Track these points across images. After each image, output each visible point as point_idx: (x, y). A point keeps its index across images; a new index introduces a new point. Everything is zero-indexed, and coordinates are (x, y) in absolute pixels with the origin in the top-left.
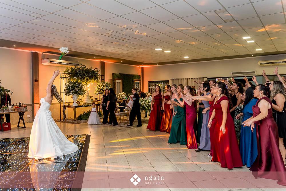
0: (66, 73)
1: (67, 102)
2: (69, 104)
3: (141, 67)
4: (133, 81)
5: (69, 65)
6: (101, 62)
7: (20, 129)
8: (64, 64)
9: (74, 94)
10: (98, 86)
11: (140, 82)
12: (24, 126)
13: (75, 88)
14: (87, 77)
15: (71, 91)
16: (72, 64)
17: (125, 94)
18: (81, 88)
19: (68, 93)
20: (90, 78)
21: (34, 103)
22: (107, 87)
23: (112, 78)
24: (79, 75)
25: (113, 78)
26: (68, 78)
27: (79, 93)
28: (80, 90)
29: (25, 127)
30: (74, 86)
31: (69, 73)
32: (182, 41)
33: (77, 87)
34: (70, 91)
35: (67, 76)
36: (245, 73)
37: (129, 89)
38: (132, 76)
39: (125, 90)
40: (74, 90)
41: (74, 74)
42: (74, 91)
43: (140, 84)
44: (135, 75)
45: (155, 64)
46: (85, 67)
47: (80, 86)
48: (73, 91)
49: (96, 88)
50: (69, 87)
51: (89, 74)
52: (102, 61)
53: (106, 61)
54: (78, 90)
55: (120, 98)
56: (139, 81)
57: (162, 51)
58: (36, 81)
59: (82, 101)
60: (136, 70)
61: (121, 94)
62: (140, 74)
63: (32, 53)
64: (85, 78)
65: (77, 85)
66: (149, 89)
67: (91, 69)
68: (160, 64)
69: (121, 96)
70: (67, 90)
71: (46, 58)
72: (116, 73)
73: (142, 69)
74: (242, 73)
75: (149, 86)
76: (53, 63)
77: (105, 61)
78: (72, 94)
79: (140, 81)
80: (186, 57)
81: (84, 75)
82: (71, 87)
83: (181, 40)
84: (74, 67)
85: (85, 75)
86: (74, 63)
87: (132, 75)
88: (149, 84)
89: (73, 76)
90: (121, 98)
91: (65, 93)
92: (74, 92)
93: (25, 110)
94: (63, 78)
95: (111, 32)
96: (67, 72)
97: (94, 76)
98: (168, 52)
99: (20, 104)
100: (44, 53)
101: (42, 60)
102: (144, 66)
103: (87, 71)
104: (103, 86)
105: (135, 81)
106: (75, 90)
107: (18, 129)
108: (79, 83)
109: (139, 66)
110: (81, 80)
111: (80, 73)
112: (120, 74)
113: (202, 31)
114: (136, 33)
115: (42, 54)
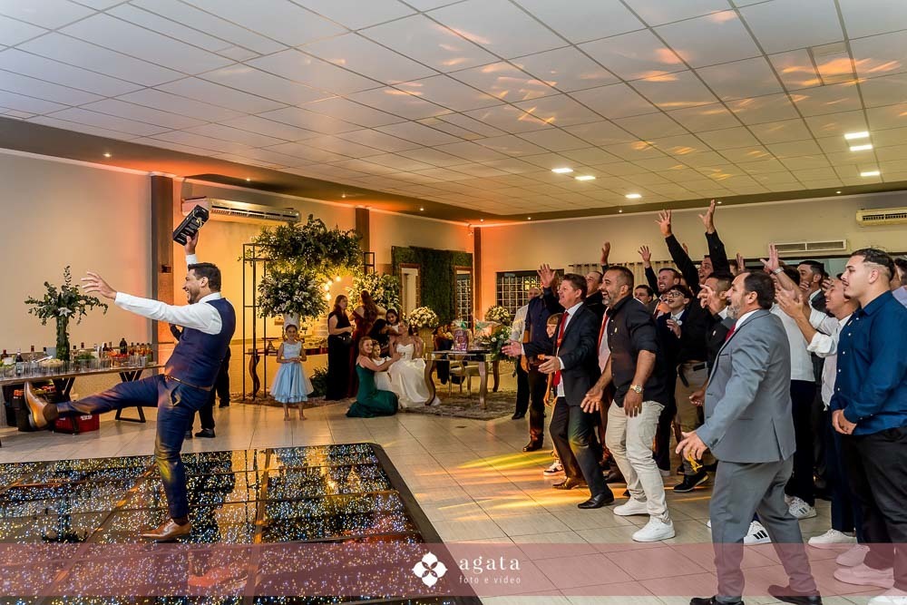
0: (263, 245)
1: (265, 339)
2: (270, 344)
3: (473, 226)
4: (452, 272)
5: (267, 218)
6: (358, 211)
7: (124, 428)
8: (254, 215)
9: (291, 311)
10: (356, 286)
11: (472, 273)
12: (139, 418)
13: (297, 293)
14: (325, 257)
15: (282, 302)
16: (274, 216)
17: (431, 314)
18: (313, 293)
19: (273, 309)
20: (336, 259)
21: (160, 341)
22: (387, 289)
23: (390, 262)
24: (305, 250)
25: (394, 262)
26: (267, 259)
27: (306, 309)
28: (310, 299)
29: (143, 420)
30: (292, 286)
31: (272, 246)
32: (650, 145)
33: (301, 289)
34: (278, 302)
35: (263, 256)
36: (811, 246)
37: (440, 296)
38: (449, 255)
39: (427, 300)
40: (291, 298)
41: (288, 246)
42: (292, 301)
43: (472, 281)
44: (457, 252)
45: (522, 217)
46: (322, 225)
47: (309, 287)
48: (288, 302)
49: (352, 293)
50: (277, 290)
51: (334, 248)
52: (361, 206)
53: (375, 209)
54: (304, 299)
55: (416, 326)
56: (469, 272)
57: (571, 177)
58: (166, 269)
59: (308, 333)
60: (457, 238)
61: (421, 312)
62: (470, 250)
63: (154, 178)
64: (323, 262)
65: (301, 283)
66: (500, 296)
67: (336, 232)
68: (536, 216)
69: (420, 320)
70: (267, 298)
71: (194, 195)
72: (403, 246)
73: (477, 232)
74: (802, 246)
75: (499, 289)
76: (220, 213)
77: (369, 208)
78: (284, 312)
79: (471, 270)
80: (634, 197)
81: (318, 250)
82: (281, 289)
83: (650, 140)
84: (285, 224)
85: (322, 252)
86: (282, 214)
87: (448, 251)
88: (499, 282)
89: (286, 256)
90: (420, 325)
91: (260, 311)
92: (291, 307)
93: (144, 365)
94: (254, 260)
95: (448, 111)
96: (264, 241)
97: (346, 252)
98: (586, 178)
99: (123, 343)
100: (188, 180)
101: (182, 202)
102: (483, 225)
103: (327, 238)
104: (376, 288)
105: (459, 272)
106: (295, 299)
107: (118, 425)
108: (306, 277)
109: (467, 225)
110: (309, 266)
111: (307, 245)
112: (412, 248)
113: (734, 111)
114: (523, 117)
115: (184, 182)
